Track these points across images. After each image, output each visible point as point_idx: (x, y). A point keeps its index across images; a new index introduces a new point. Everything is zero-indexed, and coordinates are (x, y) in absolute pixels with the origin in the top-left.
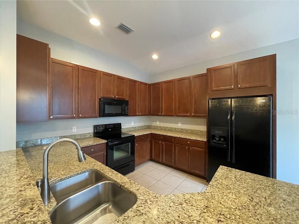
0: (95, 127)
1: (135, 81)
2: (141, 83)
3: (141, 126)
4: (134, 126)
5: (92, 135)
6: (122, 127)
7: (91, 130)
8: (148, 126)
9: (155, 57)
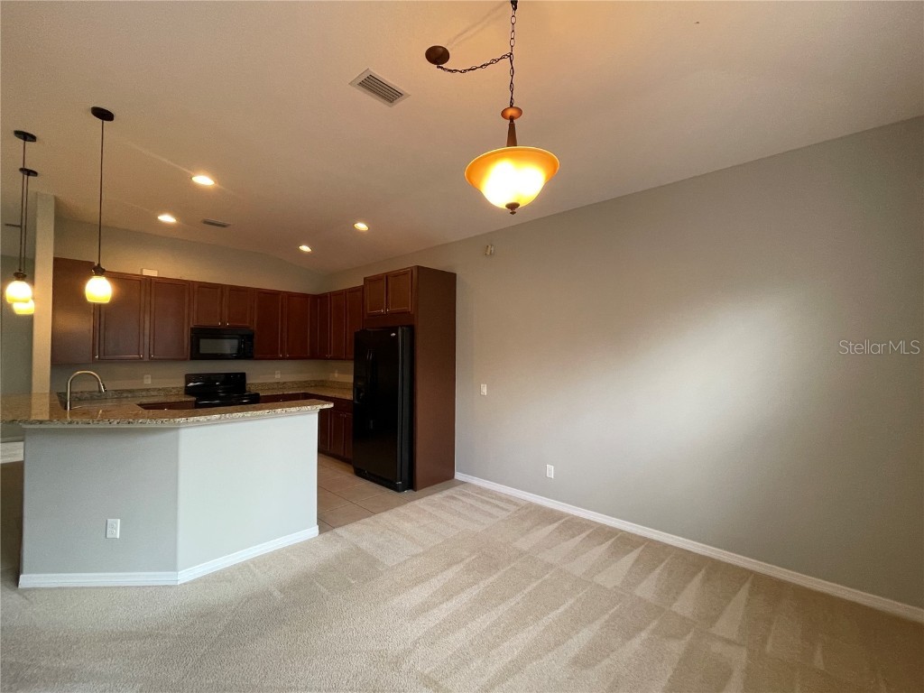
0: (189, 378)
1: (273, 295)
2: (290, 295)
3: (300, 382)
4: (282, 381)
5: (182, 392)
6: (248, 382)
7: (181, 383)
8: (322, 381)
9: (305, 248)
